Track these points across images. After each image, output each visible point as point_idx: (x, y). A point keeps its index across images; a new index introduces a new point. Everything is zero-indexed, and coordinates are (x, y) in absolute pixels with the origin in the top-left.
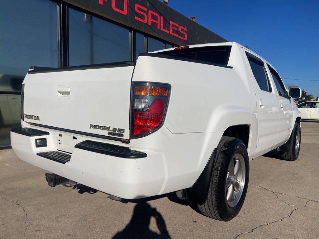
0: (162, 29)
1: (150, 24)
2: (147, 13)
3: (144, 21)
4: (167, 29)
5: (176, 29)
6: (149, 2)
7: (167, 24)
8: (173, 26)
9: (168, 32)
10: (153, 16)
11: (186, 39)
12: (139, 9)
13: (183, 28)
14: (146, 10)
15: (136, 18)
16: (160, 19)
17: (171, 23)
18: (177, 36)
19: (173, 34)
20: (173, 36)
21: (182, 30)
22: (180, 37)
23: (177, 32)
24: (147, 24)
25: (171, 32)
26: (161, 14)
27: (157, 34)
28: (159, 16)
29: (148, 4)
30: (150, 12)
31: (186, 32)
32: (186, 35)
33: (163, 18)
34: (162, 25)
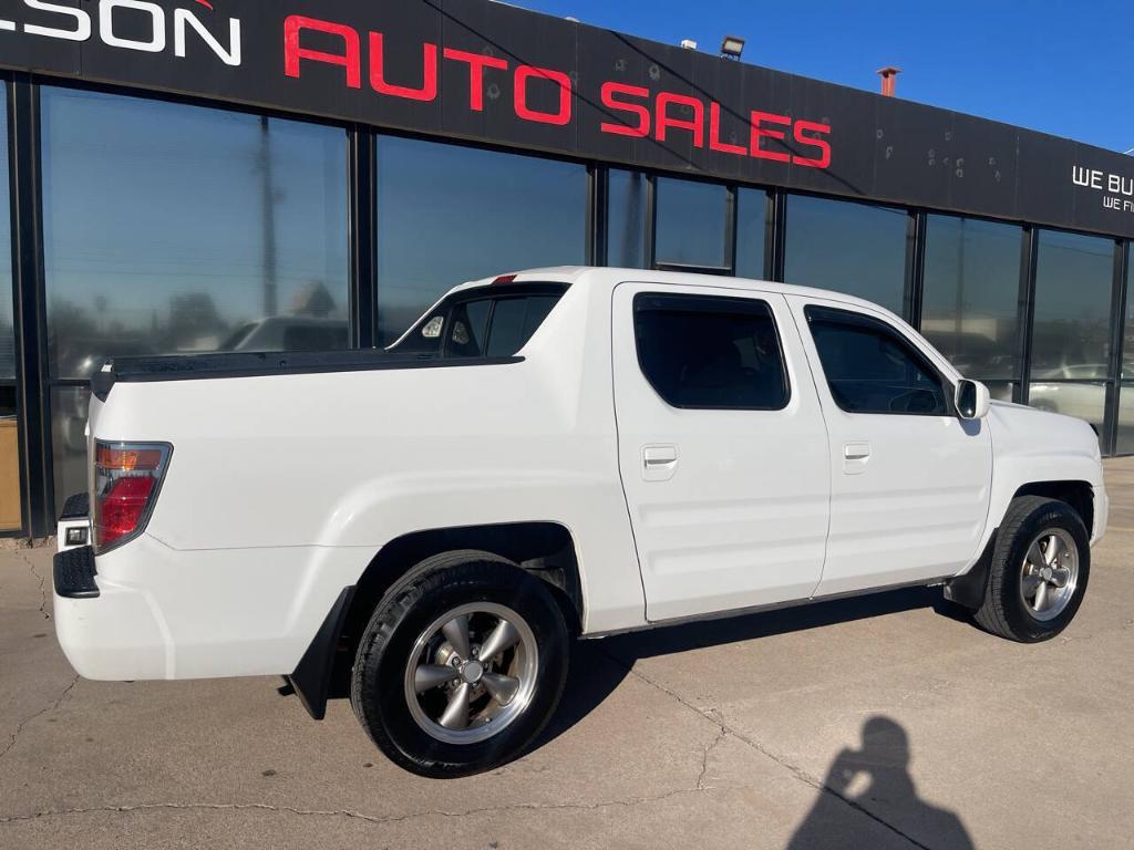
0: (715, 145)
1: (661, 136)
2: (649, 103)
3: (640, 132)
4: (735, 141)
5: (781, 136)
6: (656, 67)
7: (735, 123)
8: (764, 125)
9: (740, 151)
10: (673, 111)
11: (826, 162)
12: (617, 96)
13: (809, 126)
14: (645, 93)
15: (605, 127)
16: (707, 115)
17: (756, 117)
18: (785, 157)
19: (763, 155)
20: (766, 161)
21: (808, 133)
22: (798, 161)
23: (782, 145)
24: (650, 138)
25: (756, 149)
26: (708, 98)
27: (694, 165)
28: (698, 105)
29: (655, 74)
30: (663, 98)
31: (824, 136)
32: (827, 151)
33: (721, 106)
34: (715, 131)
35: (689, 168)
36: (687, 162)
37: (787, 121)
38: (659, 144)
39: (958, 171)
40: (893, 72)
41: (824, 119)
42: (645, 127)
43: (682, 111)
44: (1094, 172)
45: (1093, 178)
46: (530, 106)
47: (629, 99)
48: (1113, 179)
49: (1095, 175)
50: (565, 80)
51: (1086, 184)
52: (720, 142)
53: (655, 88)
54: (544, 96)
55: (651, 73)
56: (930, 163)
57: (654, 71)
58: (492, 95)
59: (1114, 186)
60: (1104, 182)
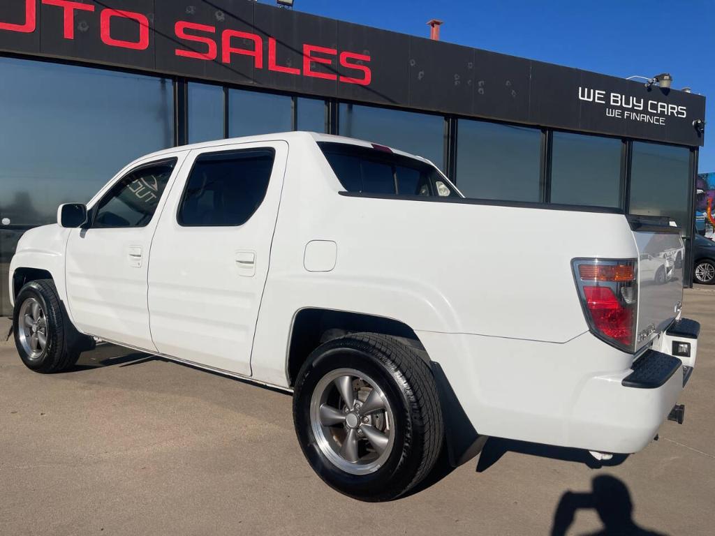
0: (272, 67)
1: (226, 60)
2: (217, 38)
3: (207, 57)
4: (290, 64)
5: (328, 62)
6: (221, 12)
7: (290, 52)
8: (315, 55)
9: (295, 72)
11: (367, 81)
12: (186, 31)
13: (354, 56)
14: (212, 30)
15: (178, 52)
16: (265, 45)
17: (307, 49)
19: (313, 74)
21: (352, 61)
22: (342, 79)
23: (329, 69)
24: (218, 62)
25: (306, 71)
26: (266, 35)
27: (254, 81)
28: (258, 40)
29: (221, 17)
30: (227, 34)
31: (365, 63)
32: (368, 73)
33: (277, 40)
34: (272, 57)
35: (250, 83)
36: (249, 78)
37: (334, 52)
38: (224, 65)
39: (480, 90)
40: (438, 23)
41: (365, 51)
42: (212, 54)
43: (244, 43)
44: (597, 91)
45: (597, 95)
46: (114, 35)
47: (198, 33)
48: (614, 96)
49: (599, 94)
50: (143, 20)
51: (591, 100)
52: (277, 65)
53: (221, 27)
54: (125, 29)
55: (217, 16)
56: (456, 83)
57: (220, 15)
58: (81, 28)
59: (616, 101)
60: (607, 98)
